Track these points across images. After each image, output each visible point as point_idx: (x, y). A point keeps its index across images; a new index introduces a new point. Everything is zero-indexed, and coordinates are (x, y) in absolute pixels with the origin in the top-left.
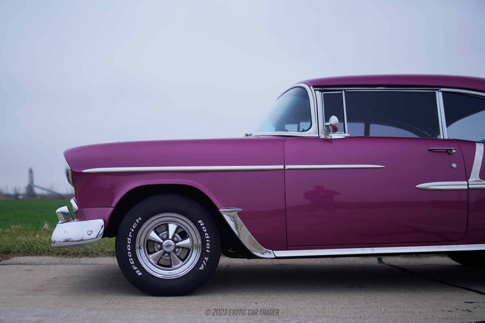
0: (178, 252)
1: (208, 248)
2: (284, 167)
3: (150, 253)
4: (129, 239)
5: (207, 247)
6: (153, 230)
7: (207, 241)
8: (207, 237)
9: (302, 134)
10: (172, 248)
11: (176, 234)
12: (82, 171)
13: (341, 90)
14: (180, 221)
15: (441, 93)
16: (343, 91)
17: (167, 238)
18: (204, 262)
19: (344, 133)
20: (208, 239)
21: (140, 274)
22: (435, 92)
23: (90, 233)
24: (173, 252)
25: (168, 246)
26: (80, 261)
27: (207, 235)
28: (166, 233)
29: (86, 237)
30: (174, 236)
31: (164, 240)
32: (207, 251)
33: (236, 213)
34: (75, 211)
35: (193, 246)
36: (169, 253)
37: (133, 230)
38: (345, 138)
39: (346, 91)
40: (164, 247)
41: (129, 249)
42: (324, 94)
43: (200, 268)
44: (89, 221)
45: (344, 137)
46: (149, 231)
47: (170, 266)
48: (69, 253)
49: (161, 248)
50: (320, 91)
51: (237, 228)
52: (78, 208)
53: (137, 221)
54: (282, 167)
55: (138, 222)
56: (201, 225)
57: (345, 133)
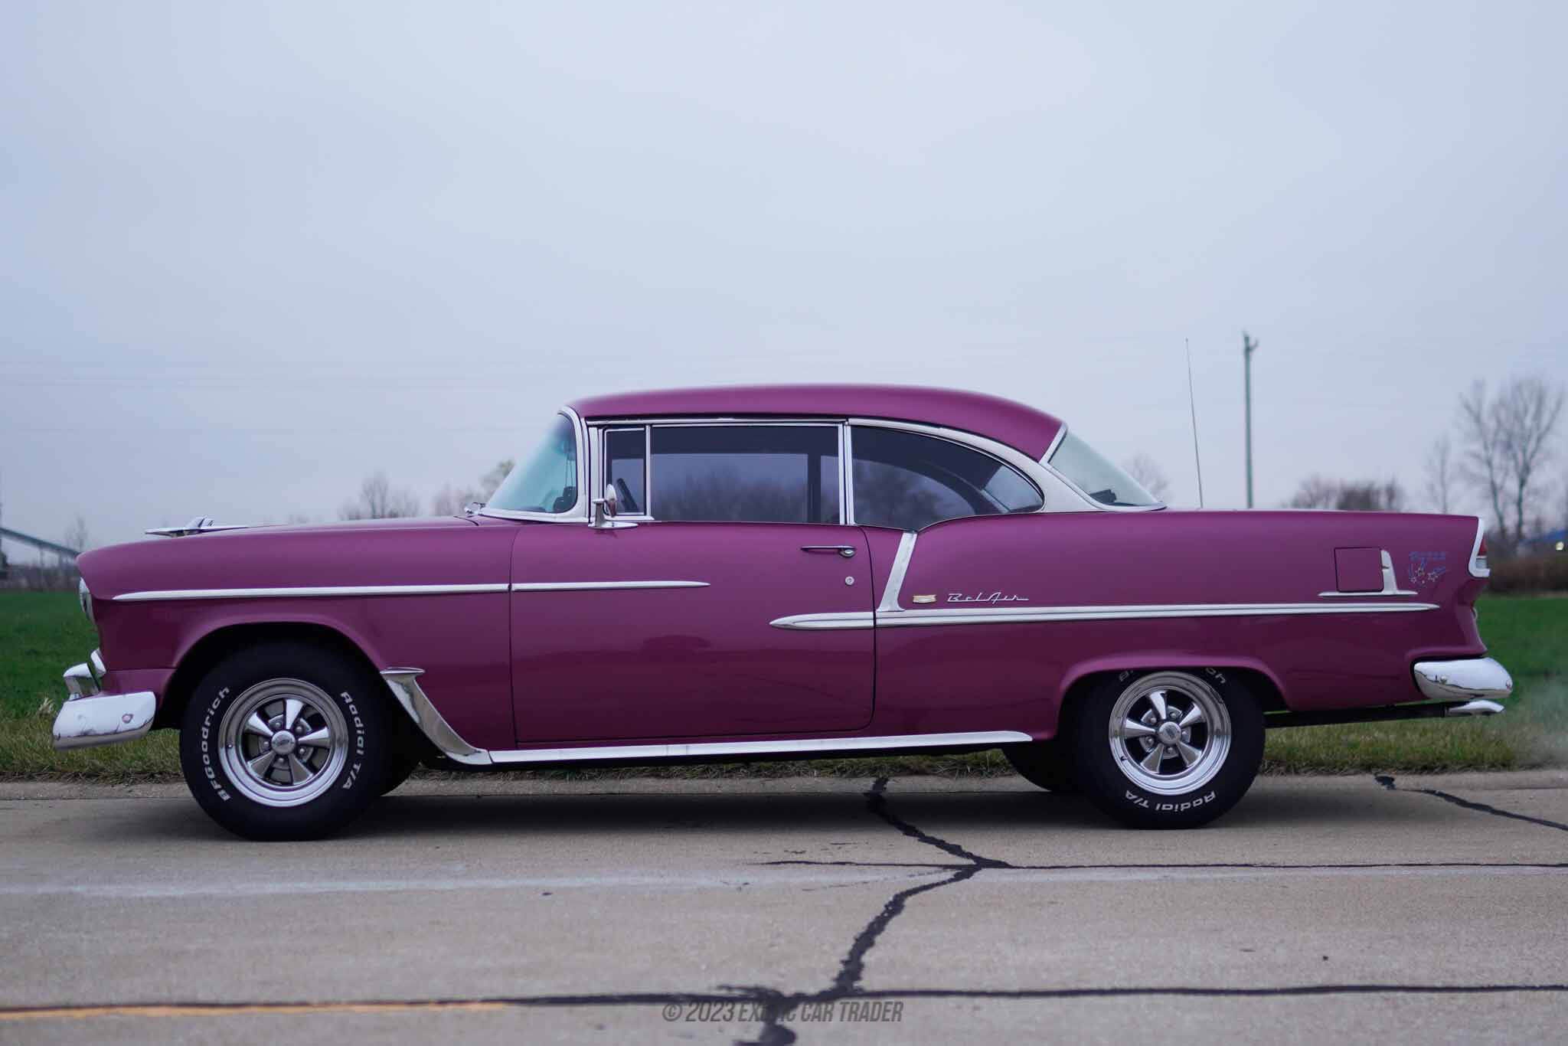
0: (304, 754)
1: (361, 745)
2: (510, 587)
3: (248, 757)
4: (204, 729)
5: (359, 745)
6: (255, 712)
7: (359, 732)
8: (358, 726)
9: (555, 517)
10: (289, 748)
11: (302, 720)
12: (114, 598)
13: (644, 425)
14: (307, 693)
15: (849, 429)
16: (648, 428)
17: (283, 727)
18: (352, 773)
19: (643, 513)
20: (360, 729)
21: (226, 797)
22: (837, 428)
23: (127, 718)
24: (294, 757)
25: (283, 742)
26: (130, 791)
27: (358, 721)
28: (280, 719)
29: (124, 727)
30: (296, 723)
31: (275, 730)
32: (359, 752)
33: (414, 677)
34: (100, 676)
35: (333, 741)
36: (286, 757)
37: (212, 713)
38: (636, 527)
39: (654, 426)
40: (274, 746)
41: (206, 750)
42: (608, 433)
43: (345, 786)
44: (128, 696)
45: (636, 525)
46: (246, 715)
47: (290, 784)
48: (106, 774)
49: (270, 748)
50: (599, 427)
51: (414, 706)
52: (107, 670)
53: (221, 694)
54: (504, 587)
55: (223, 696)
56: (347, 701)
57: (645, 514)
